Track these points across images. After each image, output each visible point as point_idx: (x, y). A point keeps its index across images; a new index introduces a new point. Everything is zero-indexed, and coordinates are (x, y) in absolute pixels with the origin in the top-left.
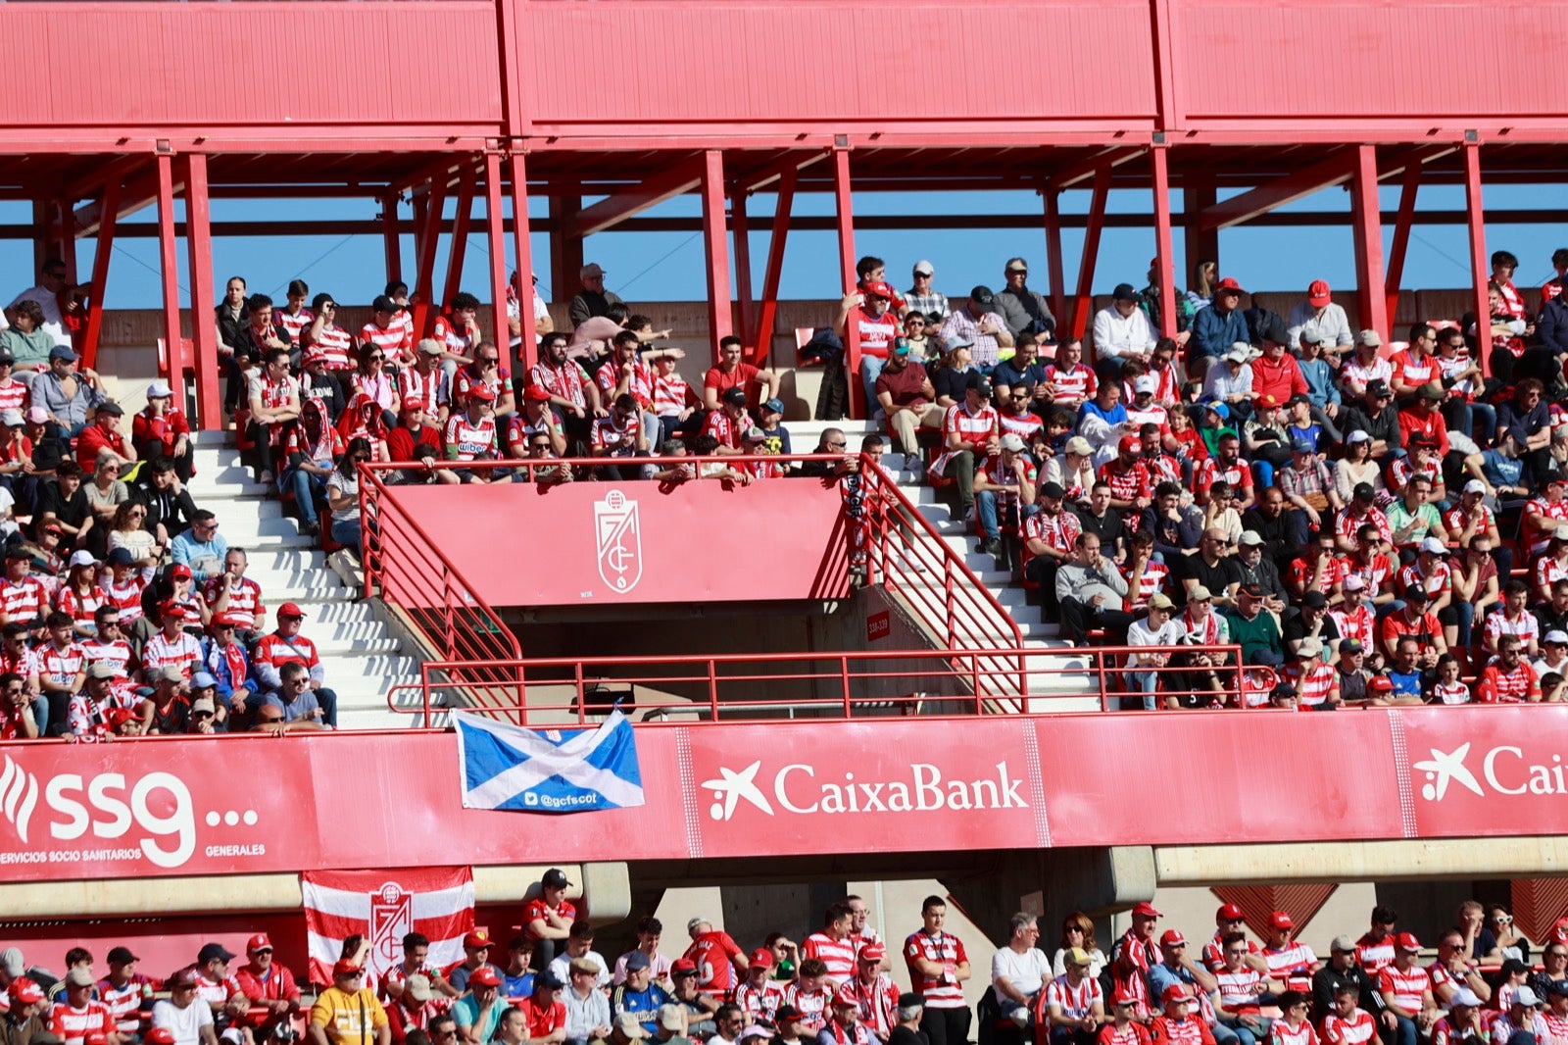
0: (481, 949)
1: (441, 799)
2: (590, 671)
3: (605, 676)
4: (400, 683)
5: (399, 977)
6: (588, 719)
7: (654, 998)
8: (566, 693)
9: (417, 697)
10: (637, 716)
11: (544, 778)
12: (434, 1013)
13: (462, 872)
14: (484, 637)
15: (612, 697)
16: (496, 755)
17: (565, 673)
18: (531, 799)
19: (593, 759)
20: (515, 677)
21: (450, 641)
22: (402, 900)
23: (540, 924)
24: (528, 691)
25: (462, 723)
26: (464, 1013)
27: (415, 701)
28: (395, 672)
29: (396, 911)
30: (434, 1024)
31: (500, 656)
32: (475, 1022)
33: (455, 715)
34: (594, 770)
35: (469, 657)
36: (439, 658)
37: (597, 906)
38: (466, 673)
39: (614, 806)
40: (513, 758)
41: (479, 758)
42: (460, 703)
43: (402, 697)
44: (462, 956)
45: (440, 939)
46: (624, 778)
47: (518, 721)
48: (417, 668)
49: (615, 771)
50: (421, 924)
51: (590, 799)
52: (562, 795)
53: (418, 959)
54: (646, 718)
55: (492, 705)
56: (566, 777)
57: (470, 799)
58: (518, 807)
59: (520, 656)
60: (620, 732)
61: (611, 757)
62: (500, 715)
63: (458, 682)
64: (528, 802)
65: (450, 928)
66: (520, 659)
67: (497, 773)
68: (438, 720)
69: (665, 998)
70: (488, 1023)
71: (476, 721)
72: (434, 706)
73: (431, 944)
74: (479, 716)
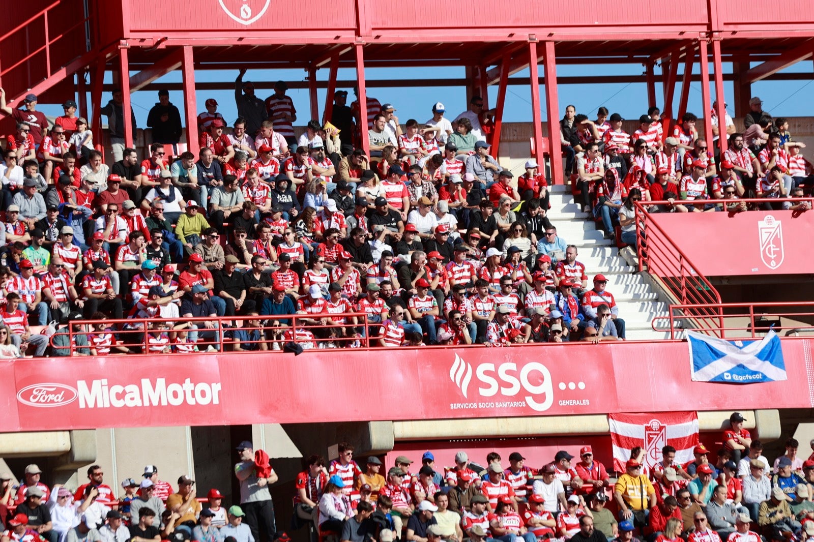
0: (703, 454)
1: (681, 377)
2: (757, 310)
3: (766, 312)
4: (658, 316)
5: (660, 469)
6: (756, 335)
7: (794, 481)
8: (745, 321)
9: (667, 323)
10: (782, 333)
11: (734, 365)
12: (678, 488)
13: (692, 414)
14: (701, 292)
15: (769, 323)
16: (709, 354)
17: (744, 311)
18: (728, 376)
19: (760, 356)
20: (718, 313)
21: (684, 294)
22: (661, 429)
23: (732, 442)
24: (725, 320)
25: (690, 337)
26: (695, 488)
27: (666, 325)
28: (655, 310)
29: (658, 435)
30: (678, 493)
31: (710, 302)
32: (700, 492)
33: (687, 333)
34: (760, 362)
35: (694, 303)
36: (678, 303)
37: (763, 433)
38: (692, 311)
39: (771, 380)
40: (718, 355)
41: (700, 355)
42: (689, 326)
43: (659, 323)
44: (693, 458)
45: (681, 449)
46: (776, 366)
47: (720, 336)
48: (667, 308)
49: (771, 362)
50: (671, 441)
51: (758, 377)
52: (744, 374)
53: (670, 459)
54: (787, 335)
55: (706, 327)
56: (746, 365)
57: (696, 376)
58: (721, 380)
59: (720, 302)
60: (774, 343)
61: (770, 354)
62: (711, 333)
63: (688, 316)
64: (726, 378)
65: (686, 443)
66: (720, 304)
67: (709, 363)
68: (678, 335)
69: (800, 481)
70: (707, 493)
71: (698, 336)
72: (676, 328)
73: (677, 452)
74: (699, 333)
